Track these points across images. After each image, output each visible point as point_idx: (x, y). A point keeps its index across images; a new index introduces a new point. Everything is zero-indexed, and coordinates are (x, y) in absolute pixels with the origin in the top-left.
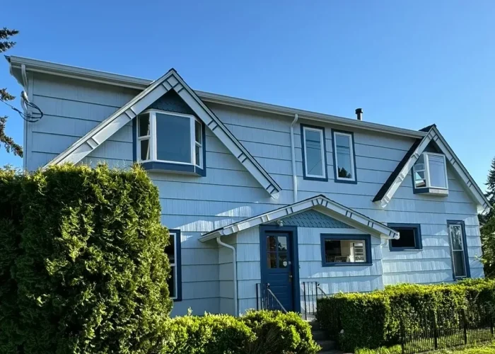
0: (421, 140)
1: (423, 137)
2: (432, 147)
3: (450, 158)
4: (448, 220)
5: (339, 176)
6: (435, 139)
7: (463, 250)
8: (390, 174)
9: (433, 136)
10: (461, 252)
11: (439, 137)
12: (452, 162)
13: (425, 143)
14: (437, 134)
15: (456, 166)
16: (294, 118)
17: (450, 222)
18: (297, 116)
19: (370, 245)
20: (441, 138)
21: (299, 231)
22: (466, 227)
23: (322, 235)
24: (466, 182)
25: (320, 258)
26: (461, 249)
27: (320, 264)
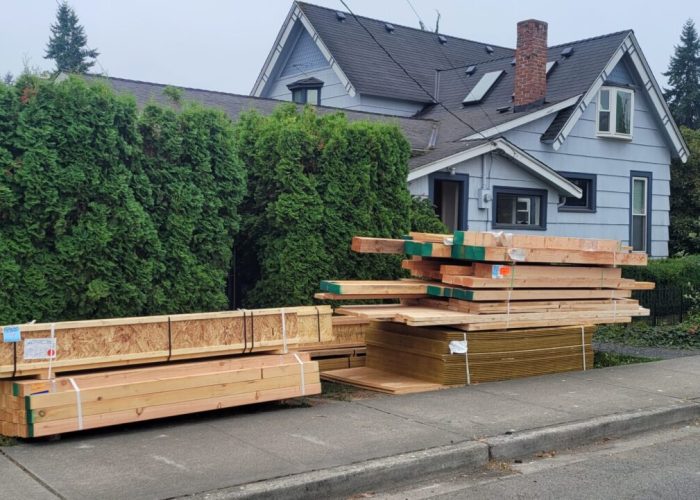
4: (631, 171)
6: (630, 51)
7: (645, 214)
9: (628, 46)
10: (643, 217)
11: (635, 50)
12: (648, 86)
14: (634, 44)
15: (651, 92)
17: (634, 173)
19: (546, 203)
20: (638, 51)
21: (471, 180)
22: (654, 182)
23: (495, 187)
24: (662, 117)
25: (490, 219)
26: (643, 212)
27: (490, 225)
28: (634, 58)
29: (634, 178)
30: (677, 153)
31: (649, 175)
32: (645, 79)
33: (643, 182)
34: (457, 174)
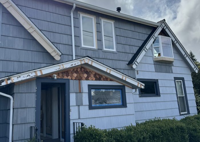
0: (157, 28)
1: (158, 26)
2: (164, 33)
3: (174, 40)
4: (174, 78)
5: (105, 48)
6: (165, 28)
7: (184, 96)
8: (138, 48)
9: (164, 26)
10: (183, 97)
11: (167, 27)
12: (175, 42)
13: (159, 30)
14: (166, 25)
15: (177, 45)
16: (73, 6)
17: (176, 78)
18: (75, 6)
19: (125, 93)
20: (168, 28)
21: (71, 82)
22: (185, 82)
23: (89, 86)
24: (184, 55)
25: (88, 103)
26: (183, 95)
27: (87, 108)
28: (167, 30)
29: (176, 80)
31: (183, 79)
33: (181, 82)
34: (57, 79)
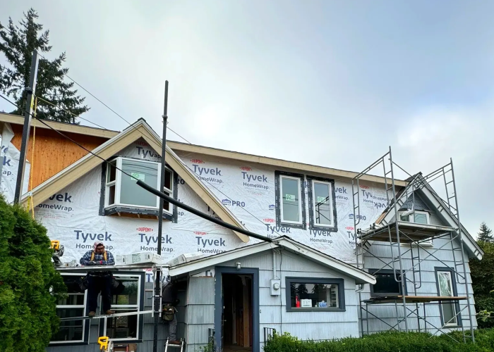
4: (435, 267)
6: (421, 187)
15: (443, 213)
17: (438, 269)
19: (343, 289)
21: (261, 273)
22: (456, 274)
23: (287, 278)
25: (284, 303)
26: (450, 295)
27: (284, 309)
29: (438, 272)
30: (473, 254)
31: (451, 269)
32: (436, 205)
33: (447, 274)
34: (242, 268)
